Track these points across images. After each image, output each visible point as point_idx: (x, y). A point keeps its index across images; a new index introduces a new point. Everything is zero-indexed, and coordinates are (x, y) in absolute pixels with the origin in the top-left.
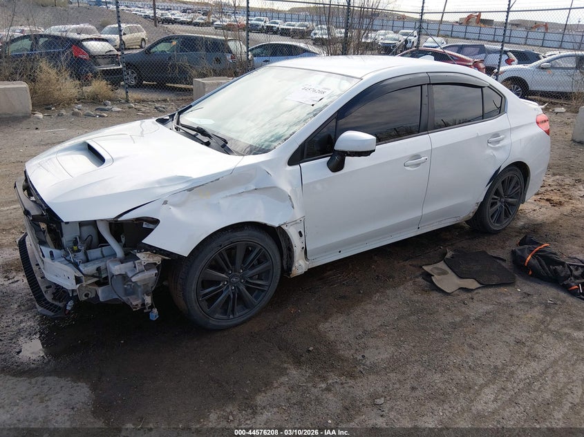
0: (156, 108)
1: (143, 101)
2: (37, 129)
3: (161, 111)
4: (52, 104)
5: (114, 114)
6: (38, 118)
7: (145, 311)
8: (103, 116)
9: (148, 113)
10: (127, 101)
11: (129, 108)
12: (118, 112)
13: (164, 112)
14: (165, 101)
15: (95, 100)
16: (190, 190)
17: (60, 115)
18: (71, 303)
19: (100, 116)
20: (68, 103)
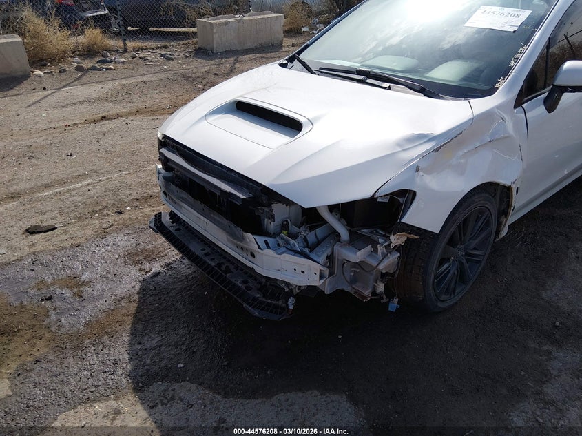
0: (162, 56)
1: (142, 49)
2: (45, 89)
3: (168, 59)
4: (45, 59)
5: (120, 66)
6: (39, 76)
7: (383, 301)
8: (110, 69)
9: (156, 61)
10: (125, 50)
11: (133, 58)
12: (123, 63)
13: (173, 60)
14: (165, 47)
15: (90, 52)
16: (437, 150)
17: (62, 71)
18: (291, 301)
19: (107, 69)
20: (63, 56)
